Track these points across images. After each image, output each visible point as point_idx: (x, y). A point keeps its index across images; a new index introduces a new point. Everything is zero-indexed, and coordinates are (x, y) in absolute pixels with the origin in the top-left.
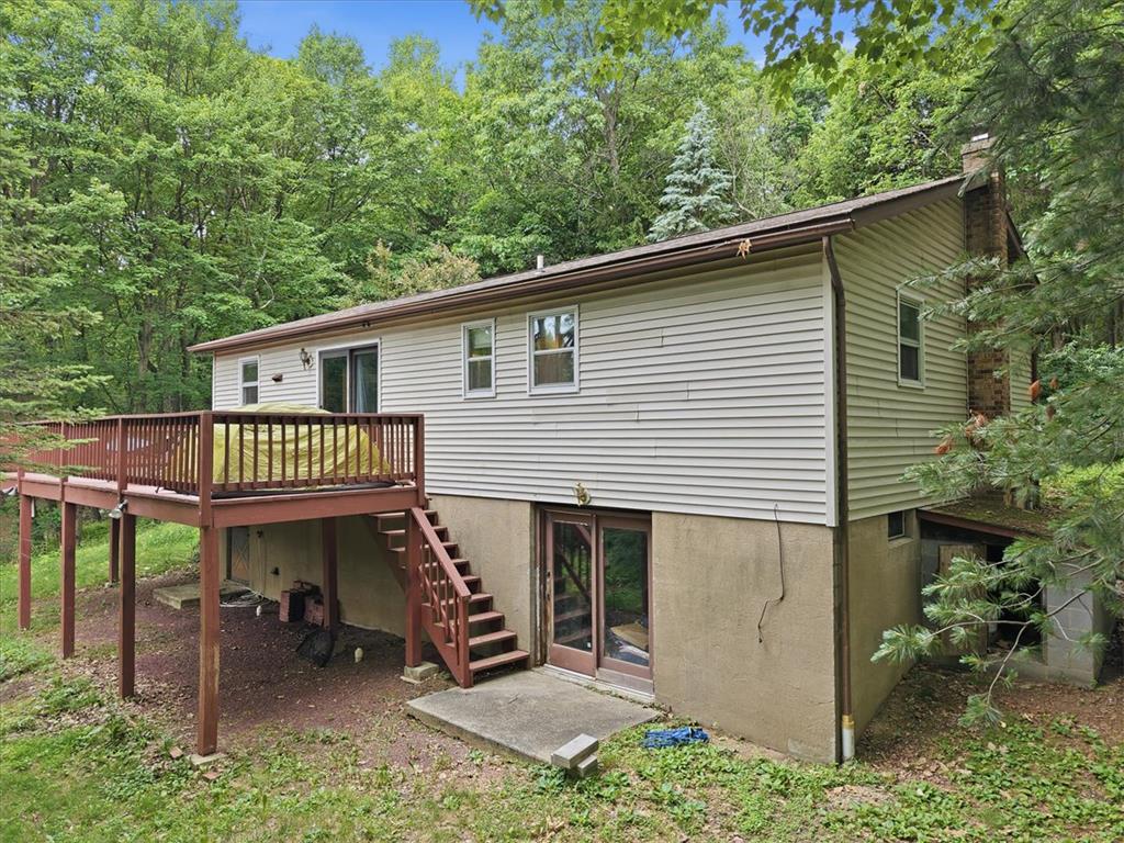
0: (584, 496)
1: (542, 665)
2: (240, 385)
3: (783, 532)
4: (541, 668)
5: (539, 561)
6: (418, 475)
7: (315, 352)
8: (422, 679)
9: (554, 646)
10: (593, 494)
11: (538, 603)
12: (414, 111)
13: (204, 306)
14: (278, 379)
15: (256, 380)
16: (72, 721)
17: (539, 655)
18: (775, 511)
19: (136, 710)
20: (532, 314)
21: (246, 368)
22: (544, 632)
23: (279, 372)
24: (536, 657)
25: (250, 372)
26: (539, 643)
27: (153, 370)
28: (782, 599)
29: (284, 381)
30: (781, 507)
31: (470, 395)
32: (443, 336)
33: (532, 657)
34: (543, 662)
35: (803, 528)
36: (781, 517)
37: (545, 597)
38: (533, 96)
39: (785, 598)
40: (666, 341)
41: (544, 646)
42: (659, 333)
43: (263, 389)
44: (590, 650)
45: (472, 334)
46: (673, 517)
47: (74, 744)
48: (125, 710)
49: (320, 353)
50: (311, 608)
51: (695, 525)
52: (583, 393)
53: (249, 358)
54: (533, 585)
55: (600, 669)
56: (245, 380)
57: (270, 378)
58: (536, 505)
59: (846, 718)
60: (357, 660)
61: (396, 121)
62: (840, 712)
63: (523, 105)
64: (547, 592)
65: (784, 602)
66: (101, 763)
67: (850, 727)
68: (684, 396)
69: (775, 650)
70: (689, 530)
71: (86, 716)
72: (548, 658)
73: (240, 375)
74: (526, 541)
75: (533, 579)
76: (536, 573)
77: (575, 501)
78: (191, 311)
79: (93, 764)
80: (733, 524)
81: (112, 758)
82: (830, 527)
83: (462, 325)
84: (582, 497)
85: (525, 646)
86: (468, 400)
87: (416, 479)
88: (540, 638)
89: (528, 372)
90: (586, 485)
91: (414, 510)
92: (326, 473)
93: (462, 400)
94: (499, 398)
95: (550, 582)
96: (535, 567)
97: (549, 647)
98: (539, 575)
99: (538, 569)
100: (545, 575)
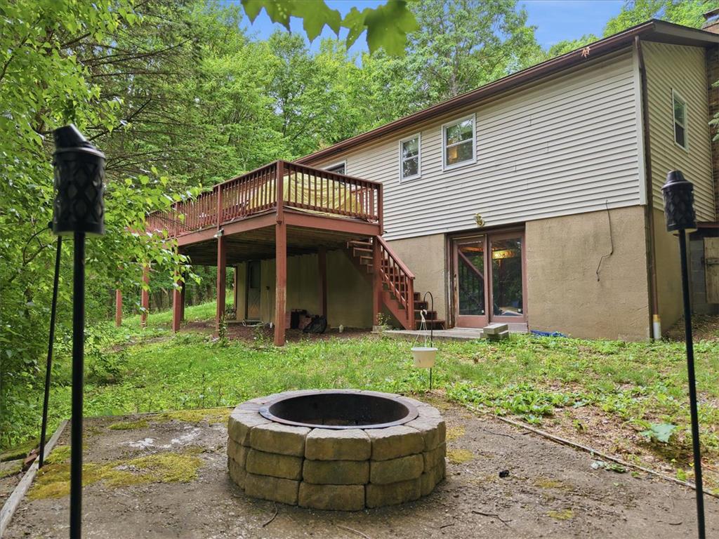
3: (611, 215)
4: (452, 329)
5: (450, 267)
6: (379, 218)
9: (458, 316)
10: (486, 220)
11: (449, 292)
12: (333, 74)
17: (450, 322)
18: (606, 204)
20: (444, 125)
22: (453, 309)
24: (448, 322)
26: (450, 315)
28: (612, 254)
30: (610, 201)
31: (403, 181)
32: (387, 150)
33: (446, 323)
34: (452, 326)
35: (624, 210)
36: (610, 207)
37: (453, 289)
38: (408, 59)
39: (614, 253)
40: (533, 122)
41: (453, 317)
42: (528, 118)
44: (484, 314)
45: (405, 145)
46: (540, 221)
50: (303, 320)
51: (554, 223)
52: (479, 163)
54: (446, 281)
55: (491, 323)
58: (448, 235)
59: (655, 316)
60: (340, 332)
61: (323, 80)
62: (652, 314)
63: (402, 64)
64: (454, 286)
65: (613, 256)
67: (658, 321)
68: (546, 151)
69: (608, 284)
70: (550, 227)
72: (456, 324)
74: (442, 256)
75: (446, 278)
77: (476, 226)
80: (578, 218)
82: (642, 206)
83: (400, 140)
84: (480, 222)
85: (441, 316)
86: (403, 183)
87: (378, 219)
88: (451, 313)
89: (442, 159)
90: (482, 216)
91: (379, 237)
92: (336, 207)
93: (399, 184)
94: (423, 177)
95: (456, 280)
96: (447, 271)
97: (456, 316)
98: (449, 276)
99: (449, 273)
100: (453, 276)
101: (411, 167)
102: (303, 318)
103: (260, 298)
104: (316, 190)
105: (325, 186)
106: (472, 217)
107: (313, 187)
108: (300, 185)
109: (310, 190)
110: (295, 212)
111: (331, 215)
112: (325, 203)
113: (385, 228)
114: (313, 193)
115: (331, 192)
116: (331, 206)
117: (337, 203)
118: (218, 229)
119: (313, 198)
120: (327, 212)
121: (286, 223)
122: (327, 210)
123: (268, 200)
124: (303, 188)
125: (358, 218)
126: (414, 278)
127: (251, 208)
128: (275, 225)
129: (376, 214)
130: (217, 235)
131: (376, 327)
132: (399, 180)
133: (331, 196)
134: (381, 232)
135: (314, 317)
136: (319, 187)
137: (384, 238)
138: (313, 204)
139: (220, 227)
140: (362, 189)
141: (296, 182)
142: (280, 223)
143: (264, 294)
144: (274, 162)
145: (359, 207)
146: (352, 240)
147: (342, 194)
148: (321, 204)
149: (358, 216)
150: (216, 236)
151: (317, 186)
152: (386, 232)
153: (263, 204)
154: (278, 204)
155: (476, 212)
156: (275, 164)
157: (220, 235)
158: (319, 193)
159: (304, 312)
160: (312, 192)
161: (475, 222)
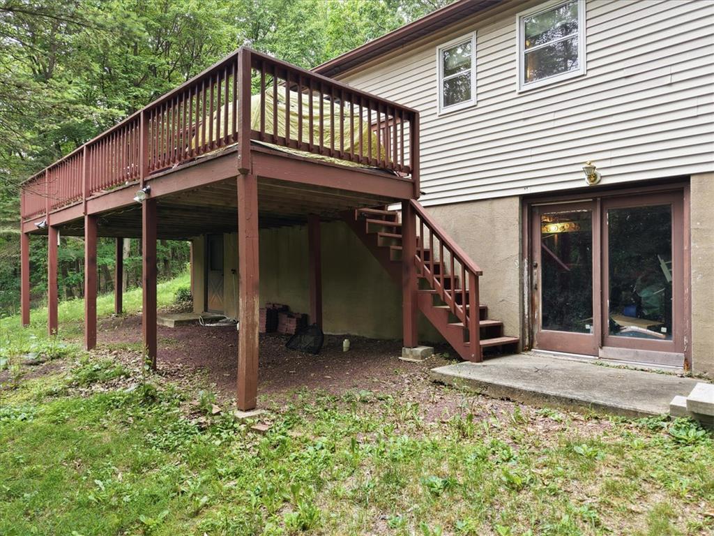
0: (595, 176)
1: (529, 350)
4: (529, 353)
5: (527, 251)
6: (414, 169)
8: (423, 358)
9: (539, 330)
10: (603, 173)
11: (526, 294)
16: (102, 389)
17: (527, 340)
19: (162, 380)
20: (520, 14)
22: (532, 320)
24: (524, 341)
26: (527, 330)
31: (443, 112)
33: (521, 342)
34: (530, 347)
37: (532, 288)
41: (531, 333)
44: (592, 331)
45: (447, 56)
47: (109, 404)
48: (153, 381)
50: (284, 321)
52: (590, 74)
54: (521, 275)
55: (604, 348)
58: (525, 199)
60: (345, 350)
64: (534, 282)
66: (139, 418)
71: (115, 386)
72: (536, 343)
74: (515, 233)
75: (521, 270)
76: (524, 264)
77: (585, 184)
79: (130, 419)
81: (150, 414)
83: (438, 47)
84: (592, 176)
85: (513, 332)
86: (443, 116)
87: (412, 172)
88: (527, 326)
89: (516, 72)
90: (598, 165)
91: (413, 201)
92: (345, 148)
93: (436, 117)
94: (480, 105)
95: (538, 273)
96: (523, 260)
97: (536, 331)
98: (526, 266)
99: (526, 261)
100: (532, 266)
101: (455, 91)
102: (284, 319)
103: (223, 283)
104: (311, 118)
105: (327, 112)
106: (580, 168)
107: (306, 112)
108: (282, 106)
109: (301, 116)
110: (274, 153)
111: (337, 161)
112: (327, 139)
113: (422, 185)
114: (306, 122)
115: (337, 122)
116: (337, 146)
117: (347, 141)
118: (141, 186)
119: (306, 130)
120: (331, 155)
121: (257, 173)
122: (330, 153)
123: (222, 131)
124: (288, 112)
125: (381, 169)
126: (481, 273)
127: (193, 147)
128: (235, 178)
129: (407, 163)
130: (139, 197)
131: (407, 351)
132: (436, 110)
133: (337, 129)
134: (416, 192)
135: (300, 317)
136: (316, 112)
137: (421, 203)
138: (306, 139)
139: (145, 184)
140: (387, 120)
141: (276, 101)
142: (244, 172)
143: (228, 279)
144: (232, 54)
145: (383, 151)
146: (365, 206)
147: (356, 125)
148: (321, 140)
149: (381, 166)
150: (137, 199)
151: (314, 110)
152: (424, 194)
153: (214, 139)
154: (240, 135)
155: (588, 159)
156: (235, 58)
157: (143, 197)
158: (316, 123)
159: (286, 309)
160: (304, 121)
161: (584, 176)
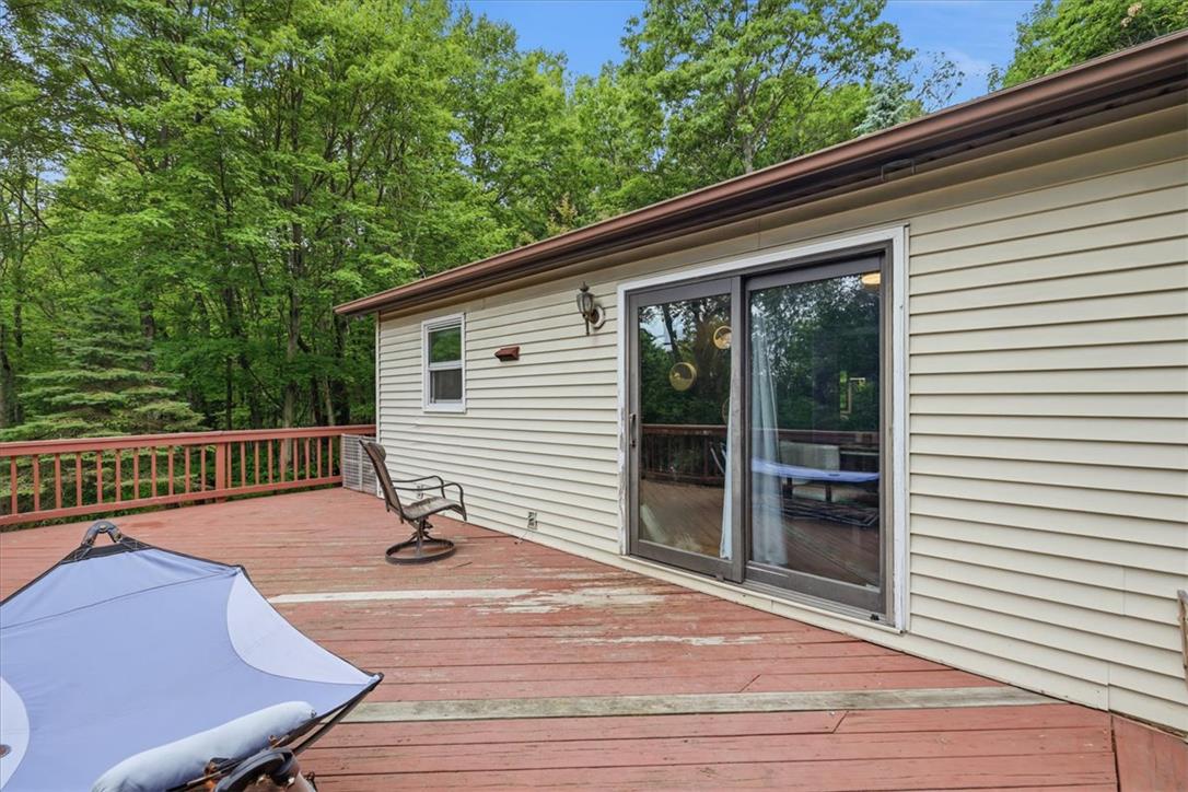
2: (424, 368)
7: (613, 296)
13: (359, 269)
14: (509, 356)
15: (457, 357)
21: (434, 338)
23: (508, 341)
25: (445, 345)
27: (306, 350)
29: (523, 360)
43: (470, 375)
49: (629, 295)
53: (442, 320)
56: (433, 359)
57: (492, 353)
73: (424, 352)
78: (343, 274)
